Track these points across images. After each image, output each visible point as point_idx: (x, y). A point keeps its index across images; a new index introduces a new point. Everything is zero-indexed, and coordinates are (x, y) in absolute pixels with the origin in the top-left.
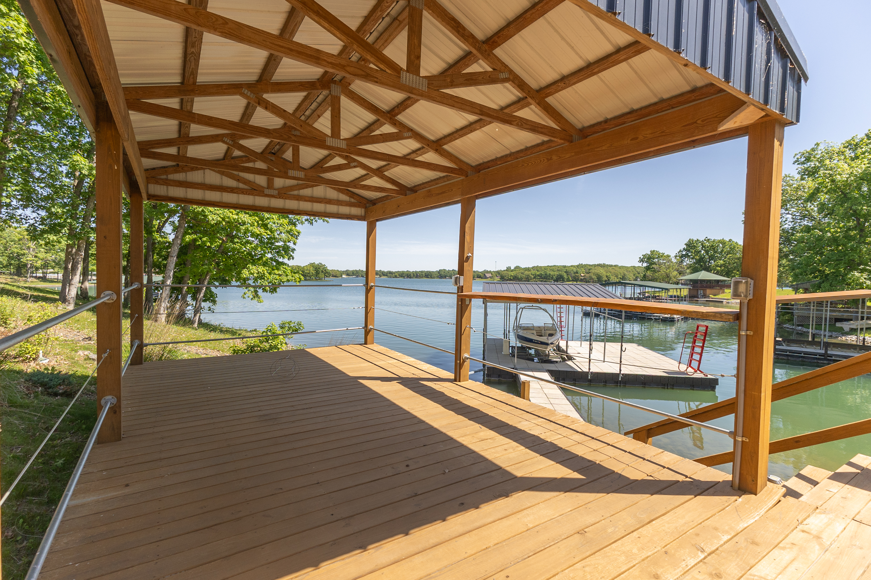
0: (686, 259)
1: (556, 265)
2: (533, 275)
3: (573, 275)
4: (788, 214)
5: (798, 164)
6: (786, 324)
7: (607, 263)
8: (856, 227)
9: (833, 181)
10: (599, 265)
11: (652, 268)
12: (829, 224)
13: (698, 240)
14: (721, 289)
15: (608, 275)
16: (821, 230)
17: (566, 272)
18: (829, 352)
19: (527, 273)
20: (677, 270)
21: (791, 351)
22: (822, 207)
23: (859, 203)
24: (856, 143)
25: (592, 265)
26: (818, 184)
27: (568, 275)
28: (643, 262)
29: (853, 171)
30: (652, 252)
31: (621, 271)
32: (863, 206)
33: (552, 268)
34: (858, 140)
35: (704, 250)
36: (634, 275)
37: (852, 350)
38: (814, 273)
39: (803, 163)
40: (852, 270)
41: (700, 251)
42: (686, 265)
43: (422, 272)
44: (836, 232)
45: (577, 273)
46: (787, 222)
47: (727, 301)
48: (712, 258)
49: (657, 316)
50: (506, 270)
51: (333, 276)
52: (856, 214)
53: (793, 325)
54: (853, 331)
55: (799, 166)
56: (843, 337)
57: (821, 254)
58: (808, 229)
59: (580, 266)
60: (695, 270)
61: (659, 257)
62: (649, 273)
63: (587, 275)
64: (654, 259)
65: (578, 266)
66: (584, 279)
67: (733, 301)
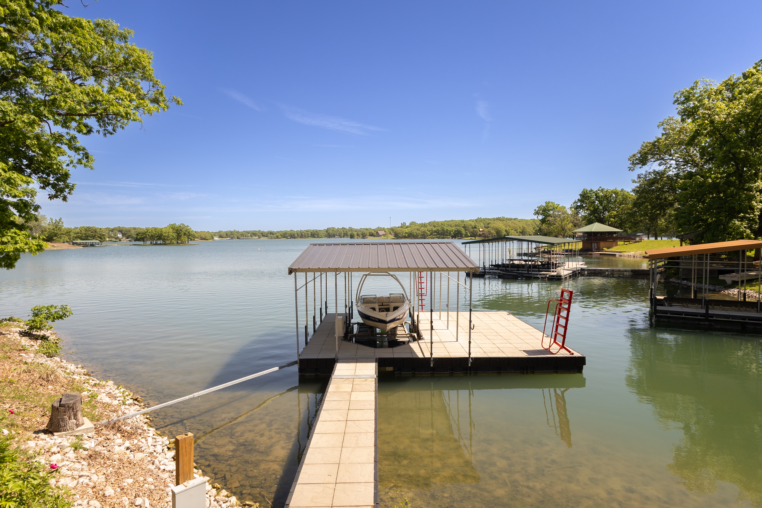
0: (581, 210)
1: (454, 219)
2: (429, 231)
3: (471, 230)
4: (672, 159)
5: (679, 104)
6: (672, 278)
7: (506, 217)
8: (735, 172)
9: (712, 122)
10: (498, 219)
11: (548, 221)
12: (710, 169)
13: (591, 191)
14: (614, 241)
15: (507, 229)
16: (702, 177)
17: (464, 227)
18: (710, 312)
19: (423, 229)
20: (573, 223)
21: (672, 312)
22: (703, 152)
23: (737, 146)
24: (734, 83)
25: (491, 220)
26: (699, 125)
27: (466, 230)
28: (538, 214)
29: (731, 111)
30: (547, 203)
31: (521, 225)
32: (741, 149)
33: (449, 223)
34: (735, 80)
35: (598, 201)
36: (534, 228)
37: (734, 307)
38: (697, 223)
39: (683, 103)
40: (731, 219)
41: (594, 202)
42: (581, 217)
43: (307, 231)
44: (717, 178)
45: (475, 228)
46: (671, 168)
47: (620, 254)
48: (605, 209)
49: (544, 274)
50: (401, 227)
51: (202, 239)
52: (735, 157)
53: (679, 279)
54: (734, 284)
55: (679, 106)
56: (726, 291)
57: (703, 203)
58: (690, 175)
59: (479, 220)
60: (590, 222)
61: (554, 208)
62: (544, 226)
63: (486, 230)
64: (549, 211)
65: (476, 220)
66: (483, 234)
67: (625, 254)
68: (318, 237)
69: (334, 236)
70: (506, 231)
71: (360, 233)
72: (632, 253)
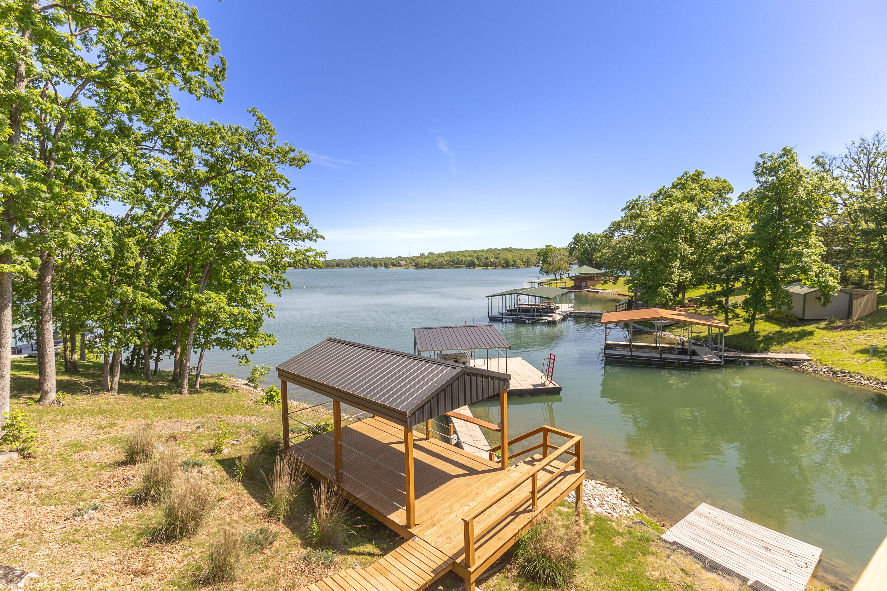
0: (574, 252)
2: (446, 261)
3: (483, 260)
10: (506, 249)
13: (582, 235)
14: (598, 280)
15: (513, 258)
17: (477, 258)
19: (440, 259)
25: (500, 250)
27: (478, 260)
30: (547, 246)
31: (526, 255)
33: (464, 254)
35: (588, 244)
41: (585, 245)
45: (487, 258)
47: (601, 291)
48: (593, 250)
49: (544, 319)
50: (420, 257)
59: (489, 251)
60: (581, 265)
61: (552, 251)
63: (496, 260)
64: (549, 253)
65: (487, 251)
66: (494, 264)
67: (606, 291)
68: (343, 267)
69: (358, 265)
70: (513, 261)
71: (382, 263)
72: (610, 291)
